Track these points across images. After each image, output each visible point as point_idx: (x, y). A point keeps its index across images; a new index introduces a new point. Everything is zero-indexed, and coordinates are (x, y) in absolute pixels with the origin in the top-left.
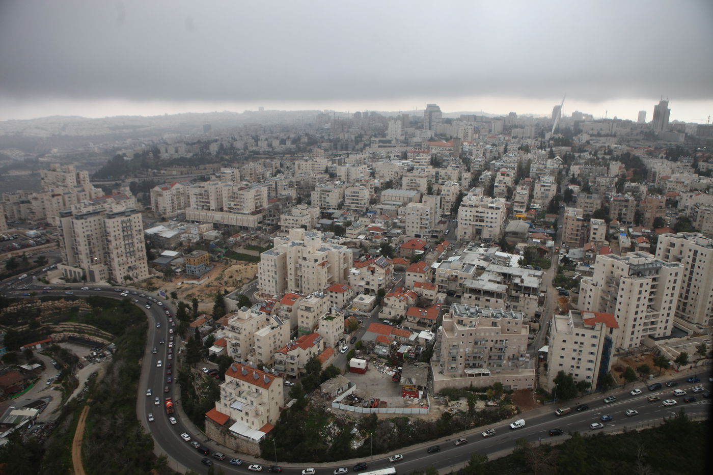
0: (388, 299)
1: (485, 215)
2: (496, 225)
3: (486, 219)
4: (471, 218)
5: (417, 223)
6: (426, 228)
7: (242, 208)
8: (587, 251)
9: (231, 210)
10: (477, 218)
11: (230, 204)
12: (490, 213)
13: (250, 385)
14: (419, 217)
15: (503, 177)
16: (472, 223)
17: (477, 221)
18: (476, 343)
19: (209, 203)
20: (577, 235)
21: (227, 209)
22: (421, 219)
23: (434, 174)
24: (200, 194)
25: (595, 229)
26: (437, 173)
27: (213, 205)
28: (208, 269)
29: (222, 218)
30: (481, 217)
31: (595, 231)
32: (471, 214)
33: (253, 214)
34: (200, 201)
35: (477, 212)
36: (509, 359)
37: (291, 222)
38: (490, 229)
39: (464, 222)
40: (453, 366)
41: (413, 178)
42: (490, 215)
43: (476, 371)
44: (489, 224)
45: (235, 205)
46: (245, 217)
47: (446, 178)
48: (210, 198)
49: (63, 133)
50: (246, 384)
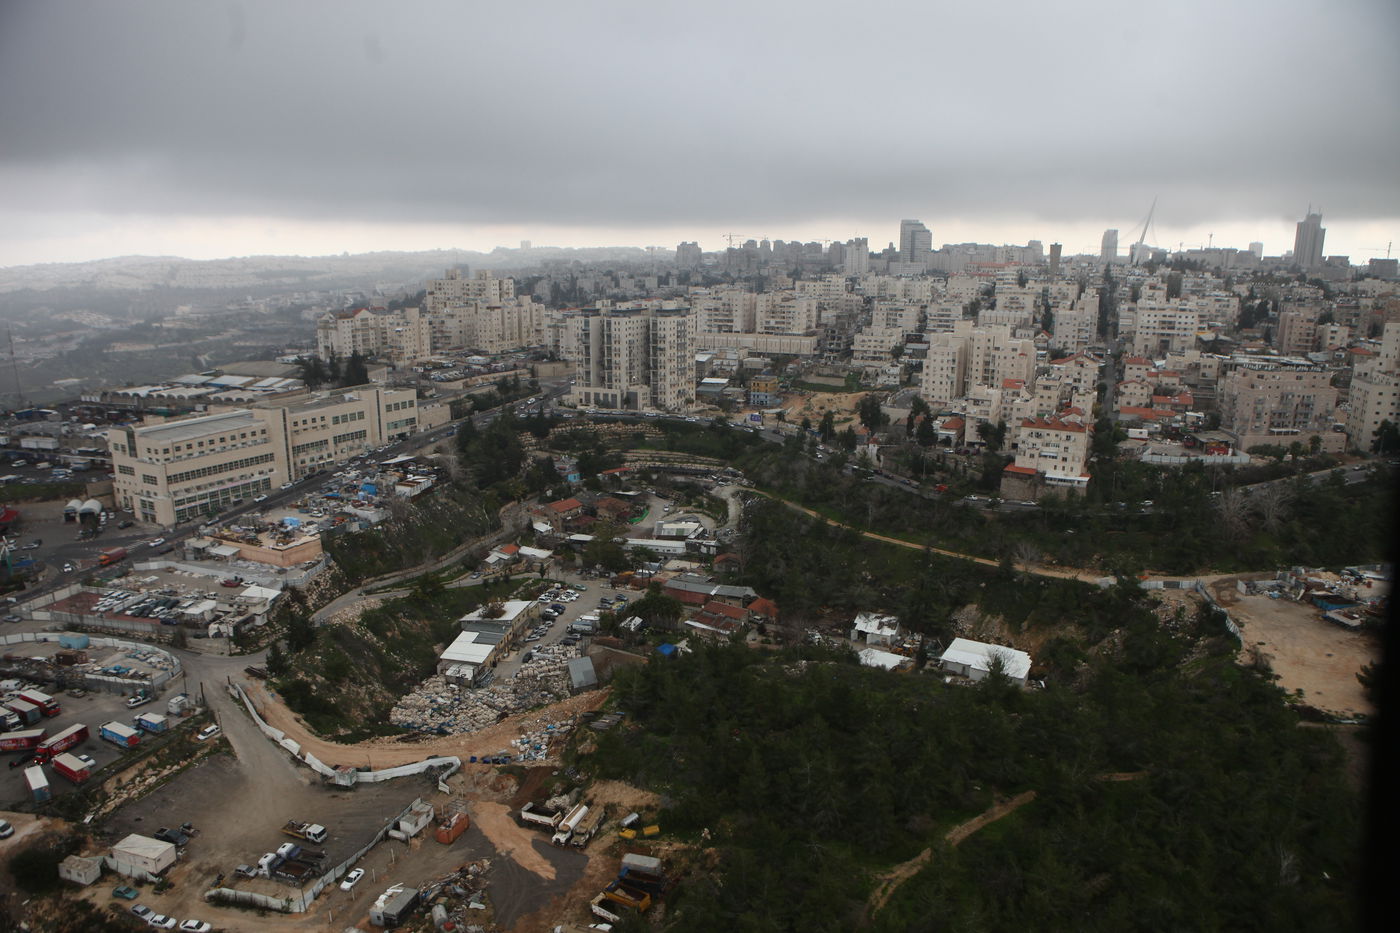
0: (1126, 387)
1: (1177, 320)
2: (1191, 332)
3: (1177, 326)
4: (1156, 325)
5: (1074, 337)
6: (1086, 343)
7: (790, 326)
9: (769, 331)
10: (1164, 326)
11: (768, 322)
12: (1184, 317)
13: (1057, 432)
14: (1076, 328)
15: (1152, 291)
16: (1157, 331)
17: (1163, 328)
18: (1282, 397)
19: (732, 321)
20: (1307, 341)
21: (763, 330)
22: (1079, 330)
23: (1041, 291)
24: (716, 310)
25: (1332, 332)
26: (1045, 291)
27: (738, 325)
29: (755, 344)
30: (1170, 323)
31: (1333, 335)
32: (1155, 319)
33: (807, 335)
34: (716, 320)
35: (1164, 316)
36: (1316, 419)
37: (873, 344)
38: (1183, 339)
39: (1145, 331)
40: (1257, 424)
41: (1013, 296)
42: (1183, 320)
43: (1284, 430)
44: (1182, 332)
45: (777, 323)
46: (796, 341)
47: (1059, 296)
48: (734, 313)
50: (1053, 433)
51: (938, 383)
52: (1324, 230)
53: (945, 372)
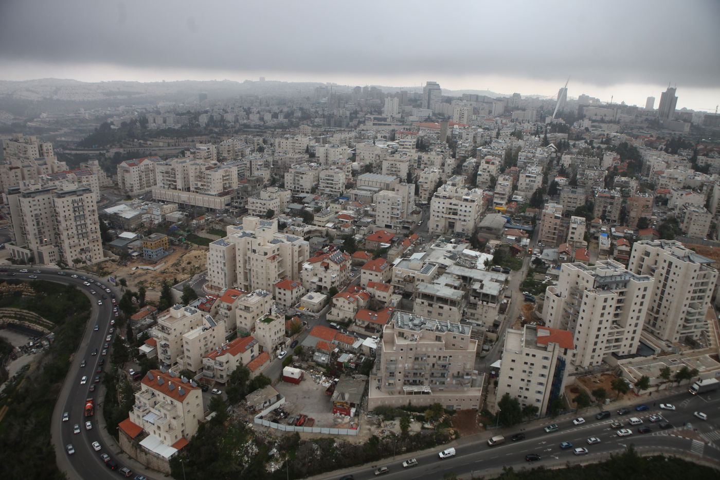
1: (458, 208)
2: (469, 218)
3: (459, 212)
4: (444, 210)
5: (388, 213)
6: (397, 218)
7: (209, 188)
8: (561, 253)
9: (197, 190)
10: (450, 211)
11: (196, 184)
12: (464, 206)
13: (165, 395)
14: (390, 207)
16: (444, 216)
17: (449, 213)
19: (175, 182)
20: (554, 234)
21: (194, 190)
22: (393, 209)
24: (167, 173)
27: (180, 184)
28: (167, 253)
29: (189, 198)
30: (455, 209)
32: (444, 205)
33: (220, 195)
34: (167, 180)
35: (451, 204)
37: (259, 205)
38: (463, 223)
39: (436, 214)
40: (391, 381)
42: (463, 208)
43: (416, 389)
44: (463, 218)
45: (202, 185)
46: (212, 199)
48: (177, 176)
49: (55, 97)
53: (220, 265)
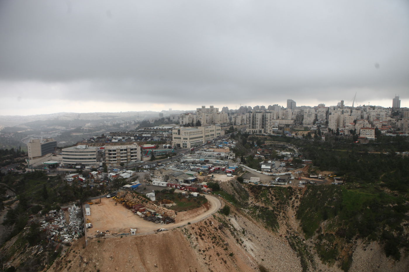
3: (381, 115)
4: (376, 115)
7: (288, 118)
9: (283, 119)
11: (282, 117)
14: (357, 116)
16: (376, 116)
21: (281, 119)
22: (357, 117)
27: (275, 118)
29: (279, 122)
30: (379, 114)
33: (292, 120)
37: (308, 121)
44: (382, 116)
45: (284, 117)
46: (289, 121)
50: (368, 130)
51: (332, 125)
52: (400, 101)
53: (334, 123)
